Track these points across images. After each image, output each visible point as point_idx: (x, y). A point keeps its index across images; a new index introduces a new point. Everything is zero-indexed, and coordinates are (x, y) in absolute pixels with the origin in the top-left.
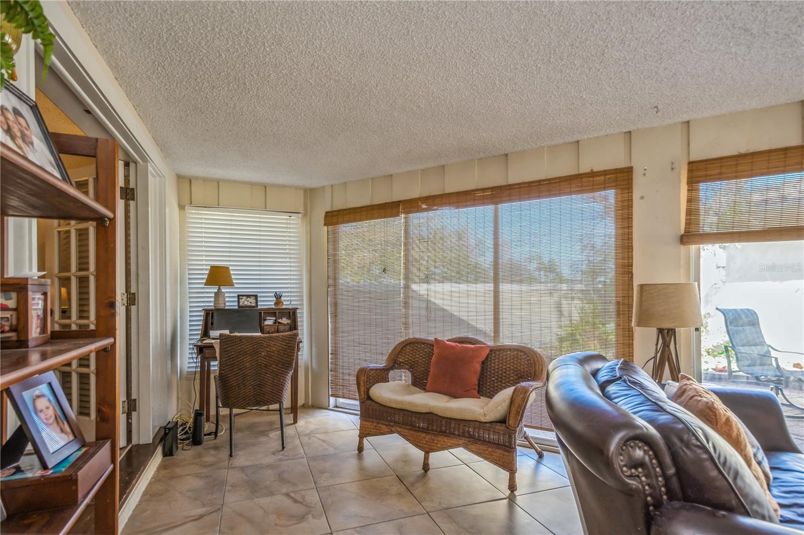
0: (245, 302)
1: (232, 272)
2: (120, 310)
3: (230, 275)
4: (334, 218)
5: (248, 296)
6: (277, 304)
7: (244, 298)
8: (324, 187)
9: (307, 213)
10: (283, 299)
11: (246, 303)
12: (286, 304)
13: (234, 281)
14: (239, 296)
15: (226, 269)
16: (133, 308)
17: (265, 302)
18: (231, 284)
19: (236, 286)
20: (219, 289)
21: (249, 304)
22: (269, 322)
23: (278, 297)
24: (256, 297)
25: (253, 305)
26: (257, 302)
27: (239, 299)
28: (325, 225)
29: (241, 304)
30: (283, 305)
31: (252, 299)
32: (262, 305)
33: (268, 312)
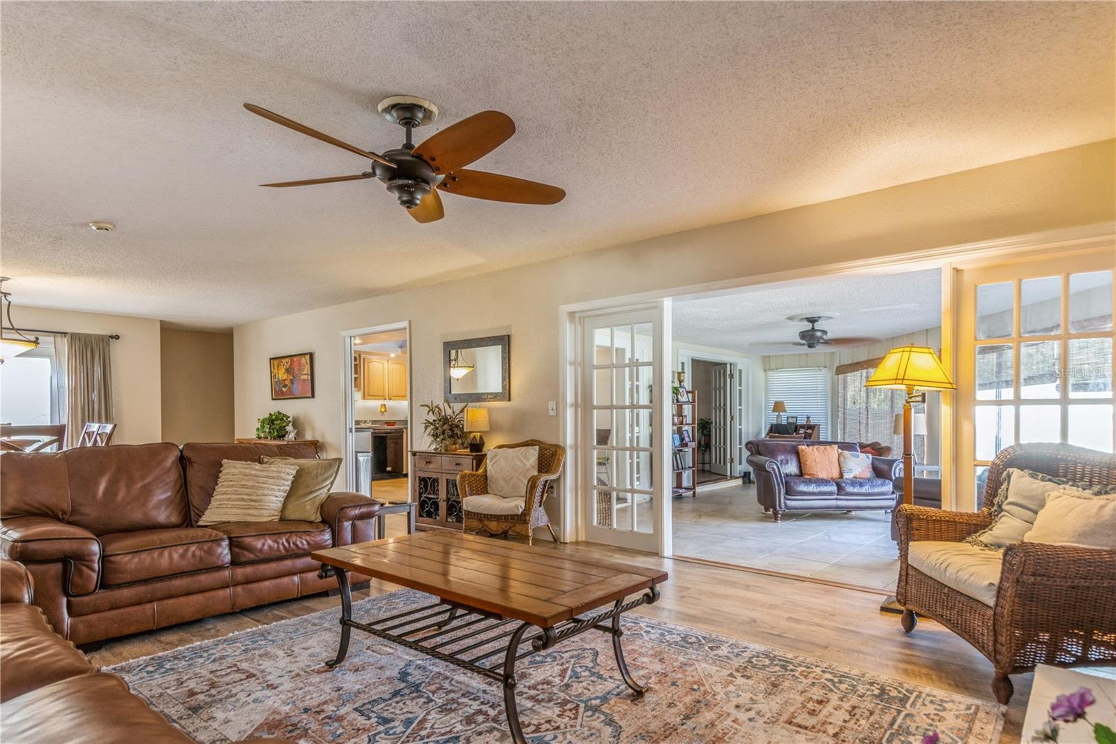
0: (791, 420)
1: (785, 404)
3: (785, 408)
4: (840, 370)
5: (793, 417)
6: (807, 422)
7: (791, 418)
8: (836, 351)
9: (830, 368)
10: (810, 419)
12: (813, 422)
14: (788, 417)
15: (782, 403)
17: (802, 421)
18: (785, 411)
20: (779, 413)
21: (793, 422)
22: (802, 431)
23: (808, 418)
24: (797, 417)
25: (795, 422)
26: (797, 420)
27: (788, 419)
29: (789, 421)
30: (810, 422)
31: (794, 419)
32: (799, 422)
33: (802, 427)
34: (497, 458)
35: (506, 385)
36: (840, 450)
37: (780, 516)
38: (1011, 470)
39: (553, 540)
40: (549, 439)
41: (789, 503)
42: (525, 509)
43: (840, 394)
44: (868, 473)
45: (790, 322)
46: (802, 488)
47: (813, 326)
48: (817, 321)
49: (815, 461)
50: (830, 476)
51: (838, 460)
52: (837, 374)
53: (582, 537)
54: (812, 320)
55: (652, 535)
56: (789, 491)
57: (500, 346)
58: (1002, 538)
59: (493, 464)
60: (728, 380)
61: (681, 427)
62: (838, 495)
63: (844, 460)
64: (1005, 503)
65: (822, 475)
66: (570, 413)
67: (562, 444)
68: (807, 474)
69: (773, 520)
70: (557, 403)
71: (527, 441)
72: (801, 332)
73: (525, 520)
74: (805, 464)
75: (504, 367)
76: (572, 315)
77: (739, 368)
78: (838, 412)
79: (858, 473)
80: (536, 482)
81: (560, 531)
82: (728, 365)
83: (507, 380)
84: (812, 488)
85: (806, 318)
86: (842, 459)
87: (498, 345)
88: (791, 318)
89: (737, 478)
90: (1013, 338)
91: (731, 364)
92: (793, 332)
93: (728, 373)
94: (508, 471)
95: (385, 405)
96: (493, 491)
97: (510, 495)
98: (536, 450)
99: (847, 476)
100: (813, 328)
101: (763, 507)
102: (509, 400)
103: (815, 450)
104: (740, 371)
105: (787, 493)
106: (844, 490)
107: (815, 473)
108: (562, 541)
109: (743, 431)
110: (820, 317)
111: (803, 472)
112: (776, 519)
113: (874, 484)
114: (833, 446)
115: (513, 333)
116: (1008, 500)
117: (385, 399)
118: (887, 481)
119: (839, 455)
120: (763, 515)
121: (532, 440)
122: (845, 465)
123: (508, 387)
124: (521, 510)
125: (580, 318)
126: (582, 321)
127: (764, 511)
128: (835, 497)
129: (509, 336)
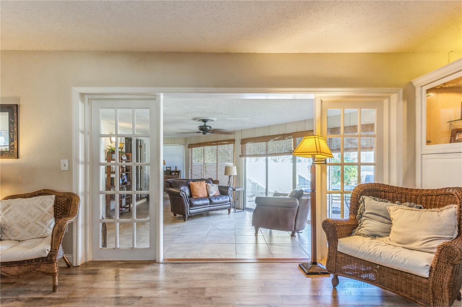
0: (168, 169)
2: (139, 170)
4: (191, 146)
6: (175, 169)
8: (188, 138)
9: (185, 145)
10: (177, 168)
12: (178, 169)
14: (166, 167)
16: (141, 170)
17: (173, 169)
22: (173, 174)
23: (176, 167)
24: (171, 167)
28: (188, 148)
31: (170, 168)
32: (172, 170)
33: (173, 171)
34: (11, 208)
35: (13, 146)
36: (206, 183)
37: (187, 218)
38: (364, 197)
39: (66, 266)
40: (63, 188)
41: (191, 211)
42: (51, 251)
43: (190, 157)
44: (218, 193)
45: (194, 121)
46: (197, 203)
47: (205, 124)
48: (206, 121)
49: (197, 189)
50: (204, 196)
51: (206, 188)
52: (189, 147)
53: (90, 258)
54: (205, 121)
55: (149, 248)
56: (191, 205)
57: (8, 113)
58: (375, 231)
59: (6, 214)
60: (139, 149)
61: (122, 174)
62: (210, 205)
63: (209, 188)
64: (364, 213)
65: (201, 196)
66: (81, 168)
67: (74, 192)
68: (194, 196)
69: (183, 221)
70: (69, 161)
71: (40, 191)
72: (200, 126)
73: (51, 260)
74: (193, 191)
75: (12, 130)
76: (82, 95)
77: (145, 143)
78: (189, 165)
79: (215, 194)
80: (63, 226)
81: (73, 257)
82: (139, 141)
83: (16, 141)
84: (200, 202)
85: (202, 120)
86: (208, 187)
87: (6, 112)
88: (195, 119)
89: (144, 198)
90: (341, 135)
91: (140, 140)
92: (195, 126)
93: (139, 145)
94: (24, 218)
96: (7, 236)
97: (26, 238)
98: (52, 198)
99: (211, 195)
100: (205, 125)
101: (173, 213)
102: (18, 158)
103: (197, 183)
104: (145, 144)
105: (190, 206)
106: (212, 202)
107: (198, 195)
108: (75, 265)
109: (146, 174)
110: (208, 120)
111: (192, 195)
112: (185, 220)
113: (223, 198)
114: (204, 181)
115: (21, 103)
116: (365, 212)
118: (227, 196)
119: (207, 186)
120: (173, 218)
121: (44, 190)
122: (209, 190)
123: (16, 147)
124: (48, 252)
125: (89, 99)
126: (90, 102)
127: (173, 216)
128: (209, 205)
129: (17, 105)
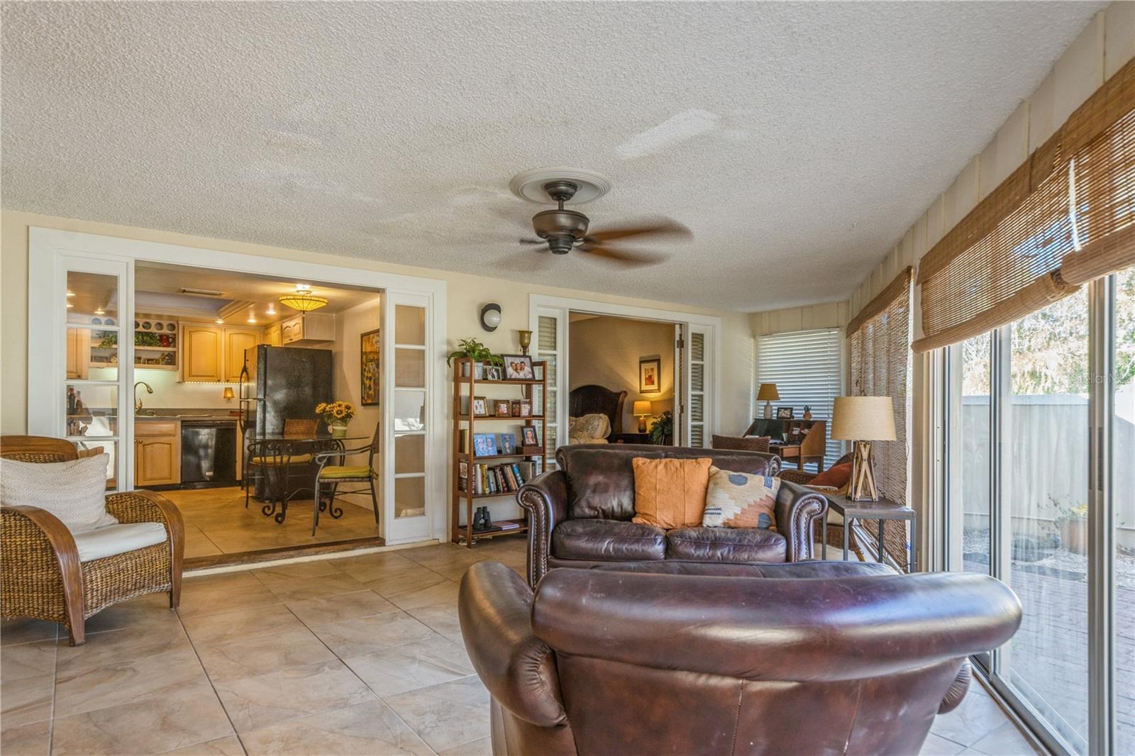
1: (778, 388)
5: (786, 409)
6: (807, 416)
7: (783, 410)
10: (811, 412)
11: (783, 414)
12: (815, 416)
13: (780, 396)
14: (779, 409)
15: (773, 386)
17: (799, 415)
18: (776, 399)
19: (782, 400)
20: (768, 403)
21: (785, 416)
22: (797, 431)
23: (807, 409)
24: (792, 409)
25: (788, 416)
26: (791, 413)
27: (778, 411)
29: (779, 415)
30: (811, 417)
32: (794, 417)
33: (798, 423)
47: (561, 206)
48: (567, 195)
49: (656, 488)
52: (848, 336)
77: (693, 331)
82: (677, 327)
86: (711, 487)
91: (681, 326)
93: (677, 338)
95: (231, 389)
117: (219, 381)
119: (710, 478)
